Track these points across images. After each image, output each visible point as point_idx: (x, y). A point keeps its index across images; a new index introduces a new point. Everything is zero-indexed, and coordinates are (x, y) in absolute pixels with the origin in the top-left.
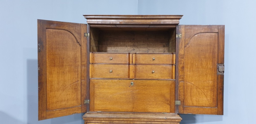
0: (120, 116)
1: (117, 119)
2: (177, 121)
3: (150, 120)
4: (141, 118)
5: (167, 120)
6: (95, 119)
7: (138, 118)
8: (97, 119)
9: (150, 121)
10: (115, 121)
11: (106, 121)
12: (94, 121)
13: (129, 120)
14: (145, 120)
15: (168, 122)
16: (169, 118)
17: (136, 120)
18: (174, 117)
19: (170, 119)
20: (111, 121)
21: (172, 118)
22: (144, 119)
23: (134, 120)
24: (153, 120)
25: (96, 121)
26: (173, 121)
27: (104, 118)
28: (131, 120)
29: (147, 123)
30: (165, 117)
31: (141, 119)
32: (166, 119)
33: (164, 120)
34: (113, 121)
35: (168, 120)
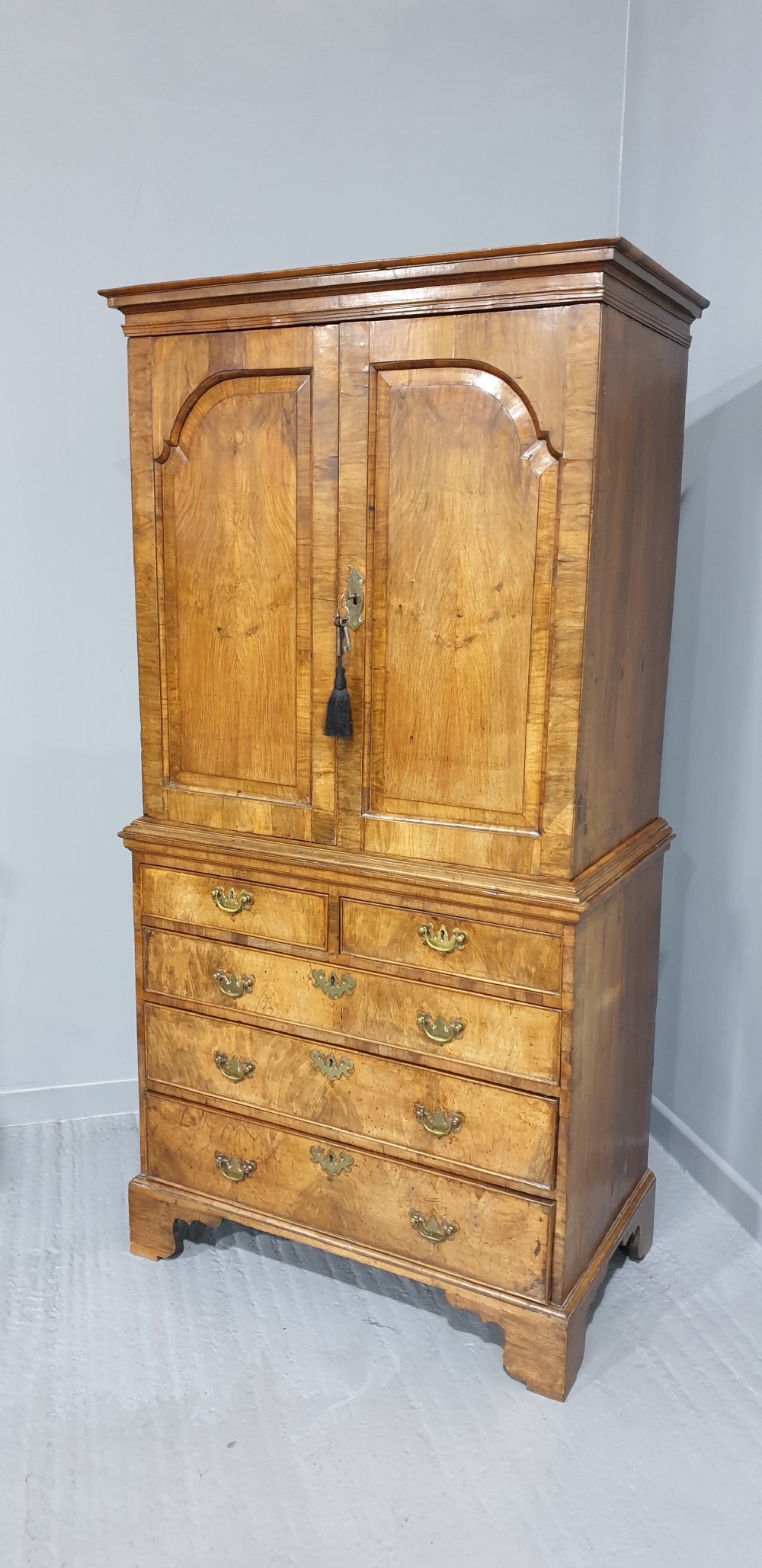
0: (279, 849)
1: (266, 866)
2: (556, 914)
3: (415, 890)
4: (370, 874)
5: (503, 903)
6: (170, 851)
7: (358, 872)
8: (181, 852)
9: (417, 897)
10: (259, 870)
11: (221, 868)
12: (169, 862)
13: (320, 874)
14: (394, 887)
15: (509, 912)
16: (515, 890)
17: (351, 880)
18: (541, 890)
19: (518, 898)
20: (241, 868)
21: (529, 896)
22: (389, 883)
23: (343, 878)
24: (431, 893)
25: (180, 863)
26: (534, 910)
27: (208, 852)
28: (328, 875)
29: (405, 904)
30: (493, 887)
31: (374, 878)
32: (496, 895)
33: (489, 902)
34: (250, 870)
35: (509, 906)
